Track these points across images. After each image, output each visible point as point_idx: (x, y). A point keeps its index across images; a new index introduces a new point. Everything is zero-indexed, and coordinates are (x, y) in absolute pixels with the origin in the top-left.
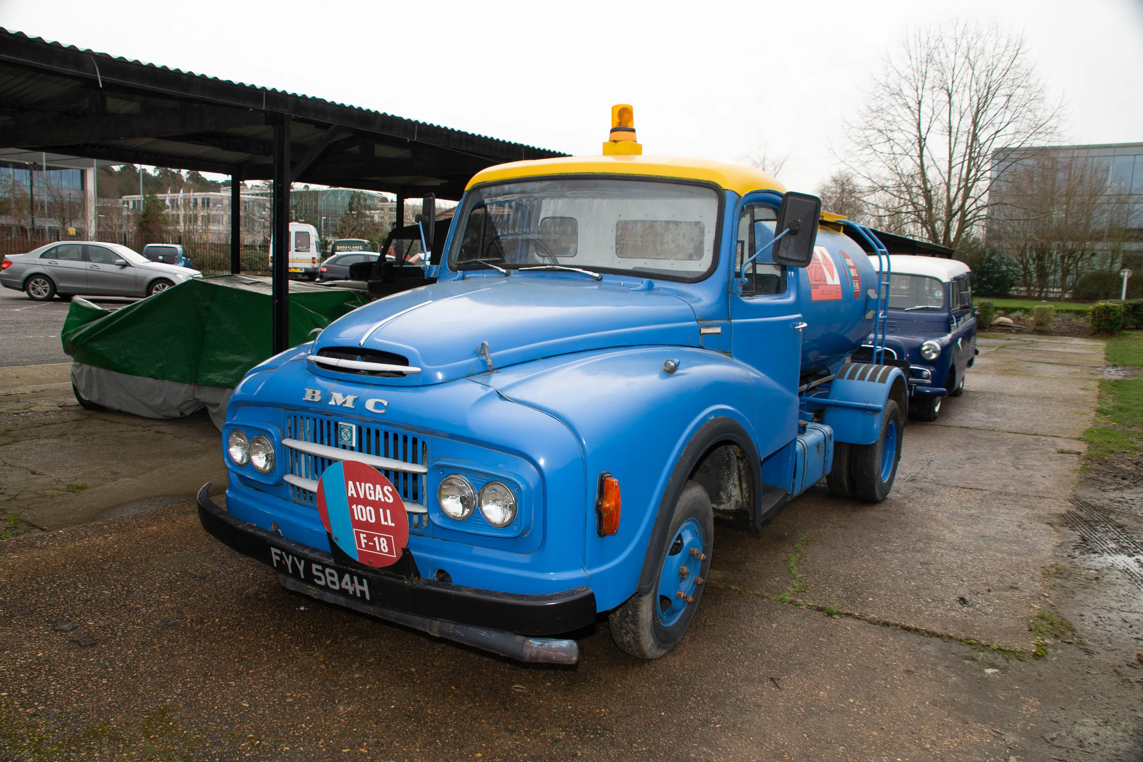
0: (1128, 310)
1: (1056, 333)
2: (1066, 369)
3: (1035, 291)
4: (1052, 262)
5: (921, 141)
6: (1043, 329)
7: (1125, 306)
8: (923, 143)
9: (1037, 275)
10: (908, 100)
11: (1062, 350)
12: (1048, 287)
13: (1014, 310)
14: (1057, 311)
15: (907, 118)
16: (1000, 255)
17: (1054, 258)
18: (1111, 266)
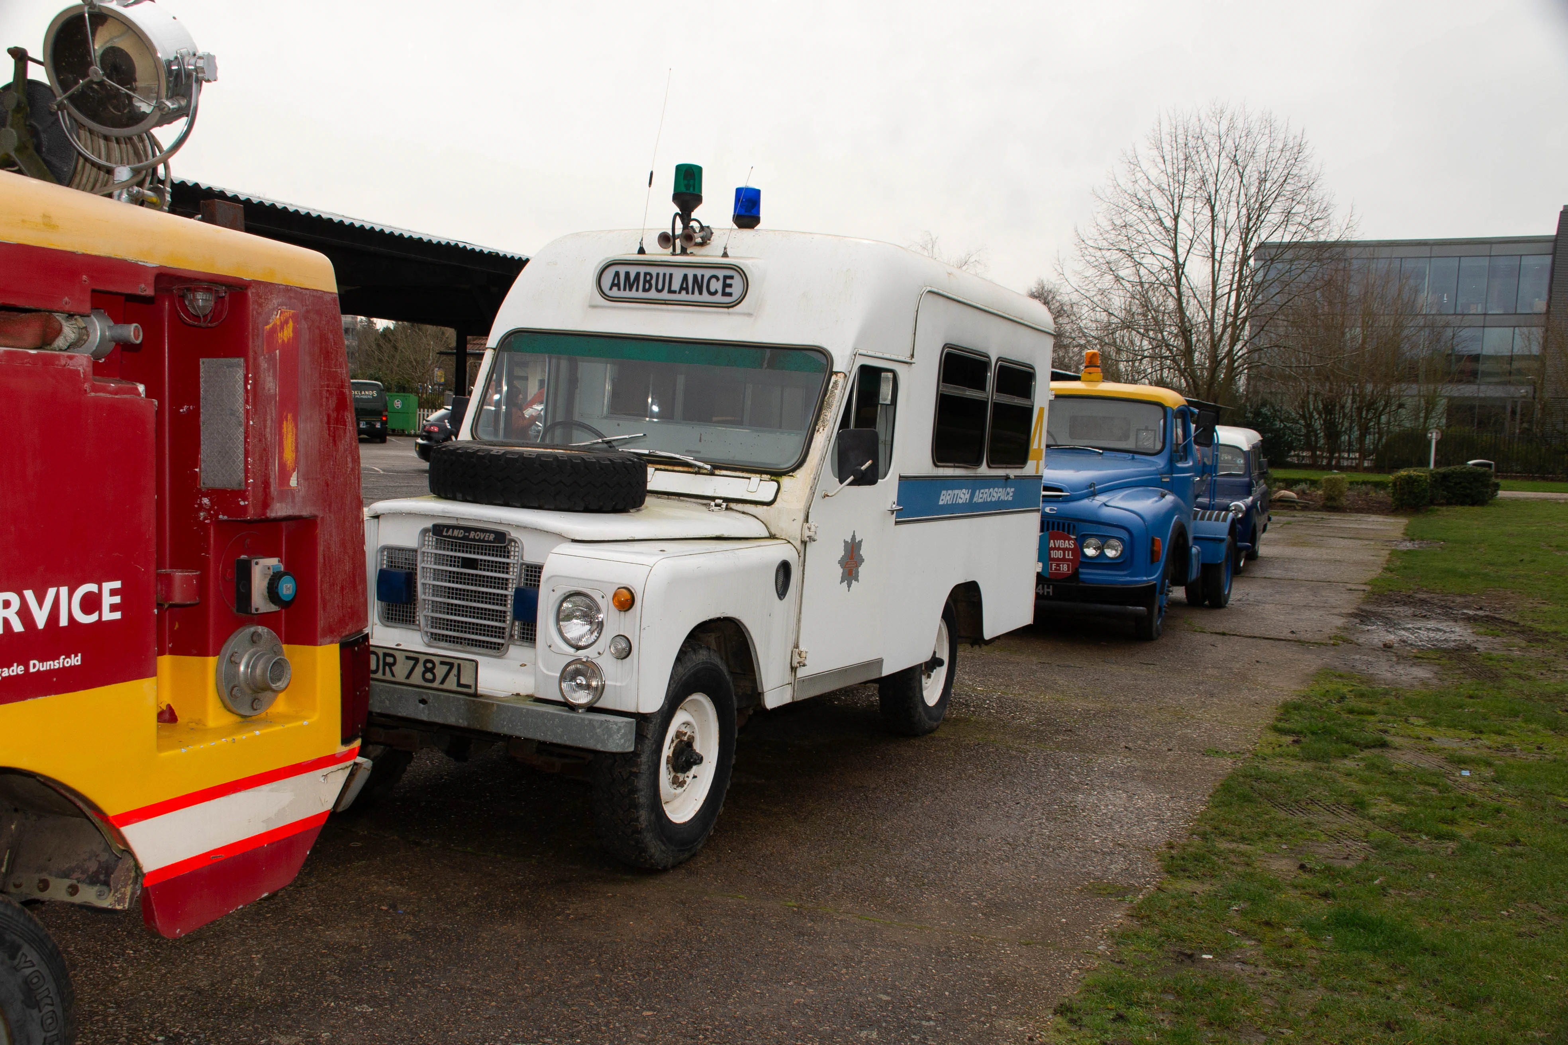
0: (1436, 481)
1: (1350, 509)
2: (1360, 542)
3: (1322, 457)
4: (1345, 415)
5: (1179, 267)
6: (1335, 504)
7: (1432, 475)
8: (1180, 271)
9: (1325, 435)
10: (1162, 214)
11: (1356, 526)
12: (1340, 452)
13: (1296, 482)
14: (1351, 483)
15: (1159, 237)
16: (1273, 407)
17: (1347, 411)
18: (1425, 422)
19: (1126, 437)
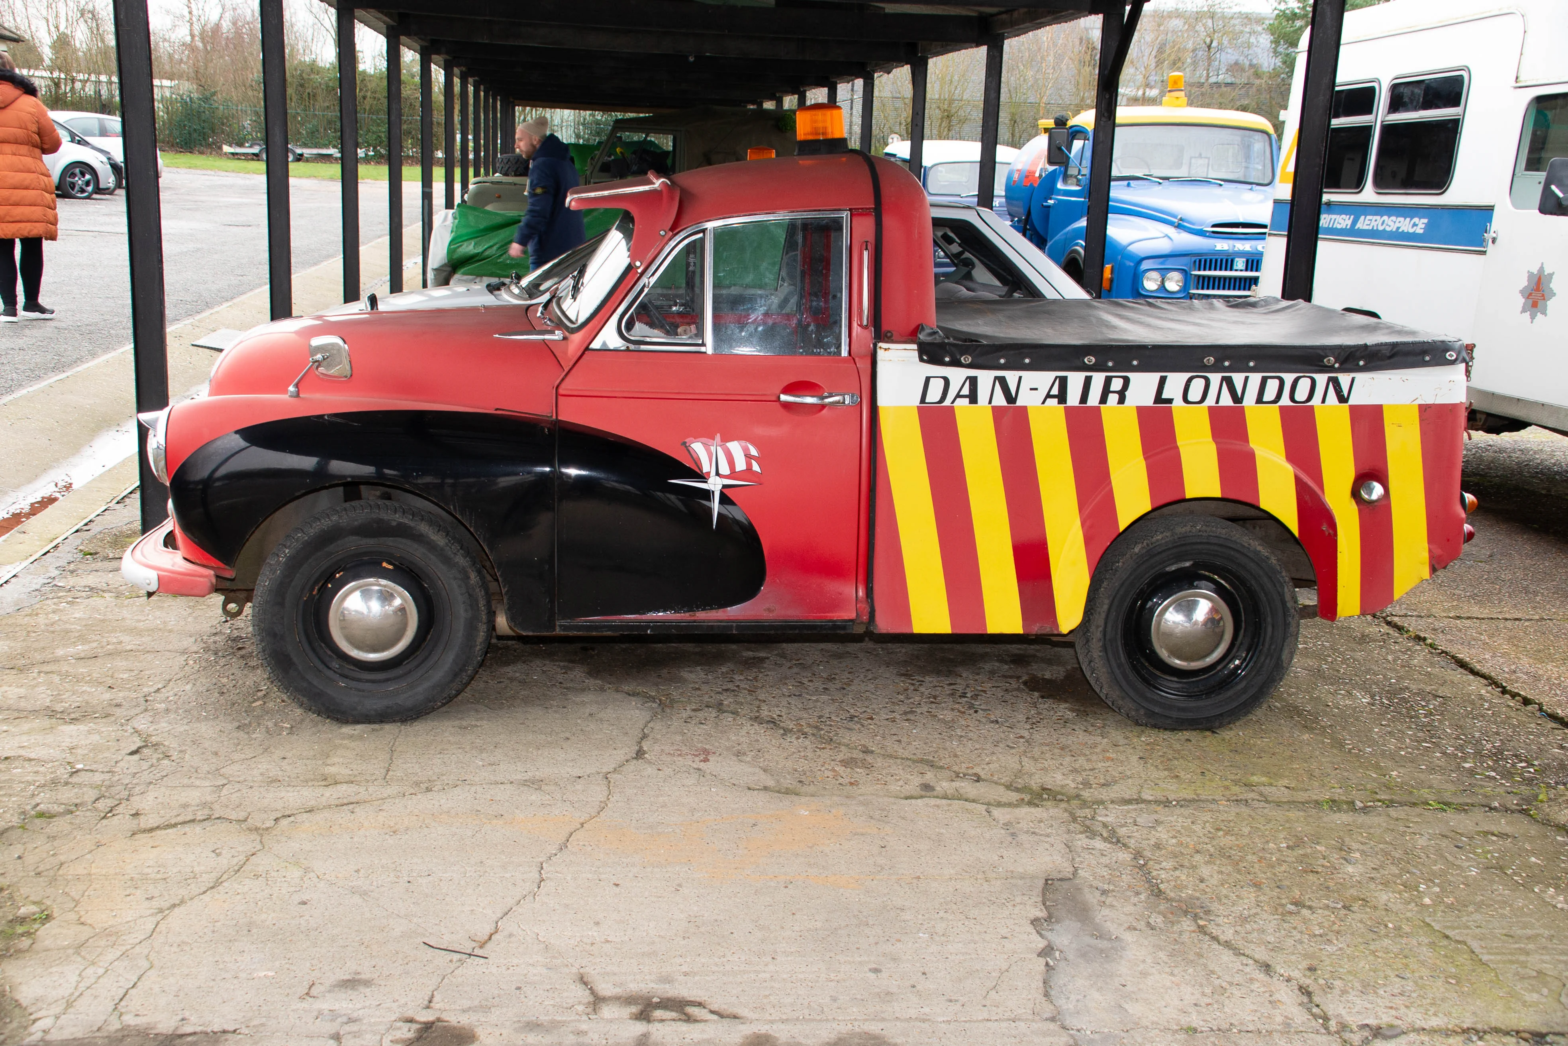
19: (1178, 165)
